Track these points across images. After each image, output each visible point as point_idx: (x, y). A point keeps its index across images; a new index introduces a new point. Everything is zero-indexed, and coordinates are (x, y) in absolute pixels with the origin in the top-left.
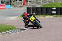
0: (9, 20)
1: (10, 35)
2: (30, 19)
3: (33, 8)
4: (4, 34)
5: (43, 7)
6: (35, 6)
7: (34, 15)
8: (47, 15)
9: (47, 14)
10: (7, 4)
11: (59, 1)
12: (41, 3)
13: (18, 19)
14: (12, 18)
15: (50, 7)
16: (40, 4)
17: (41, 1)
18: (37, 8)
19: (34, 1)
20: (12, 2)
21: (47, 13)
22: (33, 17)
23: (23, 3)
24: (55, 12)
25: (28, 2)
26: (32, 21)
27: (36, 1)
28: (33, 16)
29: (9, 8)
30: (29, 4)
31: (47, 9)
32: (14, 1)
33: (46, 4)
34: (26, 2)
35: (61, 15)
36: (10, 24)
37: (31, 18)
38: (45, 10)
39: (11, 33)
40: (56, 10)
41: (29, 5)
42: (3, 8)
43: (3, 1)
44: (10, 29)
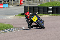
0: (7, 19)
1: (7, 34)
3: (30, 7)
6: (32, 5)
8: (44, 14)
11: (55, 1)
12: (38, 2)
14: (10, 17)
18: (34, 7)
20: (10, 1)
21: (43, 12)
22: (35, 17)
23: (20, 2)
24: (51, 11)
25: (25, 1)
26: (35, 21)
29: (7, 7)
30: (26, 3)
31: (44, 8)
33: (43, 3)
34: (23, 1)
35: (57, 14)
36: (8, 23)
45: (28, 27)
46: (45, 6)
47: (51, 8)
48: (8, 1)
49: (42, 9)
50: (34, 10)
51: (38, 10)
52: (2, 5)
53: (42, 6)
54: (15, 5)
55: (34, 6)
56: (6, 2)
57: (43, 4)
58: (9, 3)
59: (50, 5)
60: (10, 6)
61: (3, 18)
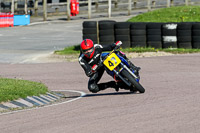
0: (25, 64)
1: (28, 112)
2: (106, 63)
4: (10, 109)
5: (136, 21)
6: (110, 18)
7: (118, 47)
8: (150, 48)
9: (148, 46)
10: (20, 12)
12: (130, 8)
13: (55, 61)
14: (36, 58)
15: (158, 21)
16: (127, 12)
17: (130, 3)
18: (116, 26)
19: (107, 2)
20: (36, 5)
22: (114, 55)
23: (71, 7)
24: (174, 39)
25: (87, 4)
26: (111, 68)
27: (112, 2)
28: (116, 53)
29: (26, 25)
30: (90, 12)
31: (149, 27)
32: (41, 4)
33: (145, 11)
34: (81, 5)
35: (193, 47)
37: (109, 58)
39: (31, 105)
40: (176, 32)
41: (91, 14)
42: (6, 25)
43: (7, 2)
44: (30, 94)
45: (89, 88)
46: (154, 21)
47: (173, 27)
48: (31, 4)
49: (143, 31)
50: (115, 34)
51: (131, 35)
52: (10, 16)
55: (117, 21)
56: (23, 6)
58: (33, 10)
59: (171, 17)
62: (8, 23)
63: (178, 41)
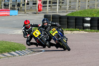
1: (16, 59)
3: (54, 17)
4: (7, 56)
6: (58, 14)
8: (77, 29)
10: (13, 8)
11: (96, 7)
12: (68, 9)
16: (66, 11)
18: (60, 17)
19: (56, 5)
20: (21, 6)
21: (76, 25)
22: (37, 30)
24: (89, 25)
25: (46, 6)
27: (59, 6)
29: (16, 15)
30: (48, 10)
31: (77, 19)
32: (24, 5)
34: (43, 6)
35: (98, 30)
38: (73, 21)
43: (7, 4)
47: (89, 19)
48: (19, 5)
49: (74, 21)
51: (68, 22)
52: (8, 11)
53: (74, 15)
54: (30, 12)
55: (61, 15)
56: (15, 6)
57: (75, 12)
58: (19, 8)
59: (88, 14)
60: (22, 13)
61: (10, 33)
62: (7, 14)
63: (91, 26)
